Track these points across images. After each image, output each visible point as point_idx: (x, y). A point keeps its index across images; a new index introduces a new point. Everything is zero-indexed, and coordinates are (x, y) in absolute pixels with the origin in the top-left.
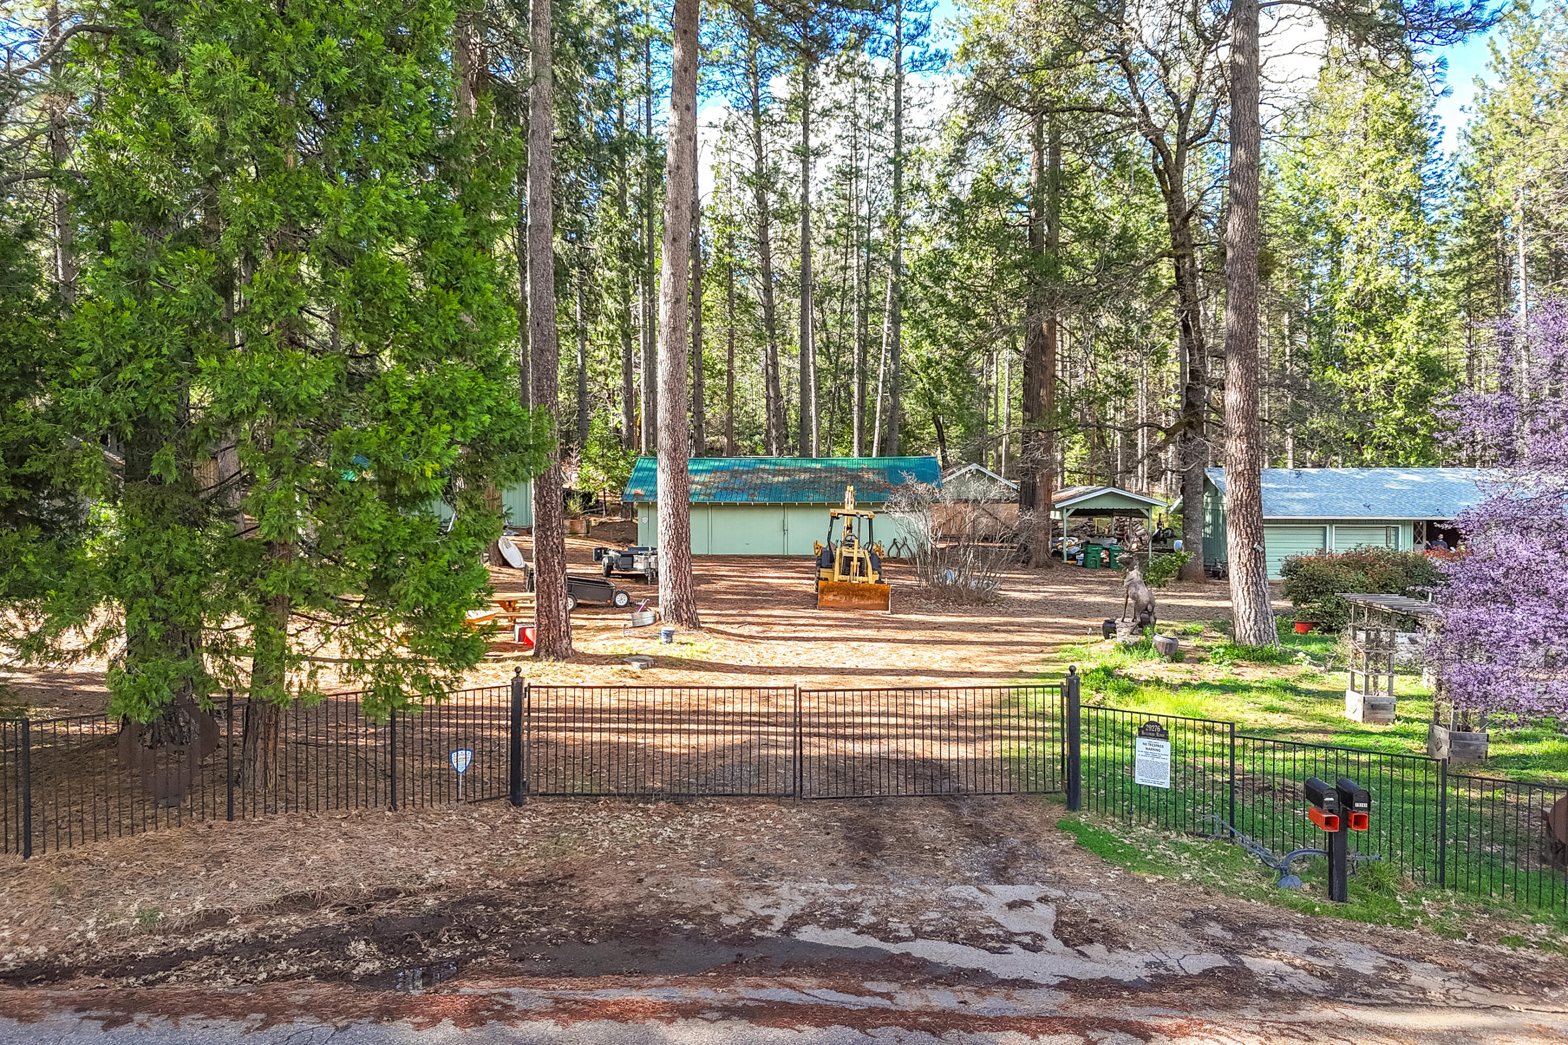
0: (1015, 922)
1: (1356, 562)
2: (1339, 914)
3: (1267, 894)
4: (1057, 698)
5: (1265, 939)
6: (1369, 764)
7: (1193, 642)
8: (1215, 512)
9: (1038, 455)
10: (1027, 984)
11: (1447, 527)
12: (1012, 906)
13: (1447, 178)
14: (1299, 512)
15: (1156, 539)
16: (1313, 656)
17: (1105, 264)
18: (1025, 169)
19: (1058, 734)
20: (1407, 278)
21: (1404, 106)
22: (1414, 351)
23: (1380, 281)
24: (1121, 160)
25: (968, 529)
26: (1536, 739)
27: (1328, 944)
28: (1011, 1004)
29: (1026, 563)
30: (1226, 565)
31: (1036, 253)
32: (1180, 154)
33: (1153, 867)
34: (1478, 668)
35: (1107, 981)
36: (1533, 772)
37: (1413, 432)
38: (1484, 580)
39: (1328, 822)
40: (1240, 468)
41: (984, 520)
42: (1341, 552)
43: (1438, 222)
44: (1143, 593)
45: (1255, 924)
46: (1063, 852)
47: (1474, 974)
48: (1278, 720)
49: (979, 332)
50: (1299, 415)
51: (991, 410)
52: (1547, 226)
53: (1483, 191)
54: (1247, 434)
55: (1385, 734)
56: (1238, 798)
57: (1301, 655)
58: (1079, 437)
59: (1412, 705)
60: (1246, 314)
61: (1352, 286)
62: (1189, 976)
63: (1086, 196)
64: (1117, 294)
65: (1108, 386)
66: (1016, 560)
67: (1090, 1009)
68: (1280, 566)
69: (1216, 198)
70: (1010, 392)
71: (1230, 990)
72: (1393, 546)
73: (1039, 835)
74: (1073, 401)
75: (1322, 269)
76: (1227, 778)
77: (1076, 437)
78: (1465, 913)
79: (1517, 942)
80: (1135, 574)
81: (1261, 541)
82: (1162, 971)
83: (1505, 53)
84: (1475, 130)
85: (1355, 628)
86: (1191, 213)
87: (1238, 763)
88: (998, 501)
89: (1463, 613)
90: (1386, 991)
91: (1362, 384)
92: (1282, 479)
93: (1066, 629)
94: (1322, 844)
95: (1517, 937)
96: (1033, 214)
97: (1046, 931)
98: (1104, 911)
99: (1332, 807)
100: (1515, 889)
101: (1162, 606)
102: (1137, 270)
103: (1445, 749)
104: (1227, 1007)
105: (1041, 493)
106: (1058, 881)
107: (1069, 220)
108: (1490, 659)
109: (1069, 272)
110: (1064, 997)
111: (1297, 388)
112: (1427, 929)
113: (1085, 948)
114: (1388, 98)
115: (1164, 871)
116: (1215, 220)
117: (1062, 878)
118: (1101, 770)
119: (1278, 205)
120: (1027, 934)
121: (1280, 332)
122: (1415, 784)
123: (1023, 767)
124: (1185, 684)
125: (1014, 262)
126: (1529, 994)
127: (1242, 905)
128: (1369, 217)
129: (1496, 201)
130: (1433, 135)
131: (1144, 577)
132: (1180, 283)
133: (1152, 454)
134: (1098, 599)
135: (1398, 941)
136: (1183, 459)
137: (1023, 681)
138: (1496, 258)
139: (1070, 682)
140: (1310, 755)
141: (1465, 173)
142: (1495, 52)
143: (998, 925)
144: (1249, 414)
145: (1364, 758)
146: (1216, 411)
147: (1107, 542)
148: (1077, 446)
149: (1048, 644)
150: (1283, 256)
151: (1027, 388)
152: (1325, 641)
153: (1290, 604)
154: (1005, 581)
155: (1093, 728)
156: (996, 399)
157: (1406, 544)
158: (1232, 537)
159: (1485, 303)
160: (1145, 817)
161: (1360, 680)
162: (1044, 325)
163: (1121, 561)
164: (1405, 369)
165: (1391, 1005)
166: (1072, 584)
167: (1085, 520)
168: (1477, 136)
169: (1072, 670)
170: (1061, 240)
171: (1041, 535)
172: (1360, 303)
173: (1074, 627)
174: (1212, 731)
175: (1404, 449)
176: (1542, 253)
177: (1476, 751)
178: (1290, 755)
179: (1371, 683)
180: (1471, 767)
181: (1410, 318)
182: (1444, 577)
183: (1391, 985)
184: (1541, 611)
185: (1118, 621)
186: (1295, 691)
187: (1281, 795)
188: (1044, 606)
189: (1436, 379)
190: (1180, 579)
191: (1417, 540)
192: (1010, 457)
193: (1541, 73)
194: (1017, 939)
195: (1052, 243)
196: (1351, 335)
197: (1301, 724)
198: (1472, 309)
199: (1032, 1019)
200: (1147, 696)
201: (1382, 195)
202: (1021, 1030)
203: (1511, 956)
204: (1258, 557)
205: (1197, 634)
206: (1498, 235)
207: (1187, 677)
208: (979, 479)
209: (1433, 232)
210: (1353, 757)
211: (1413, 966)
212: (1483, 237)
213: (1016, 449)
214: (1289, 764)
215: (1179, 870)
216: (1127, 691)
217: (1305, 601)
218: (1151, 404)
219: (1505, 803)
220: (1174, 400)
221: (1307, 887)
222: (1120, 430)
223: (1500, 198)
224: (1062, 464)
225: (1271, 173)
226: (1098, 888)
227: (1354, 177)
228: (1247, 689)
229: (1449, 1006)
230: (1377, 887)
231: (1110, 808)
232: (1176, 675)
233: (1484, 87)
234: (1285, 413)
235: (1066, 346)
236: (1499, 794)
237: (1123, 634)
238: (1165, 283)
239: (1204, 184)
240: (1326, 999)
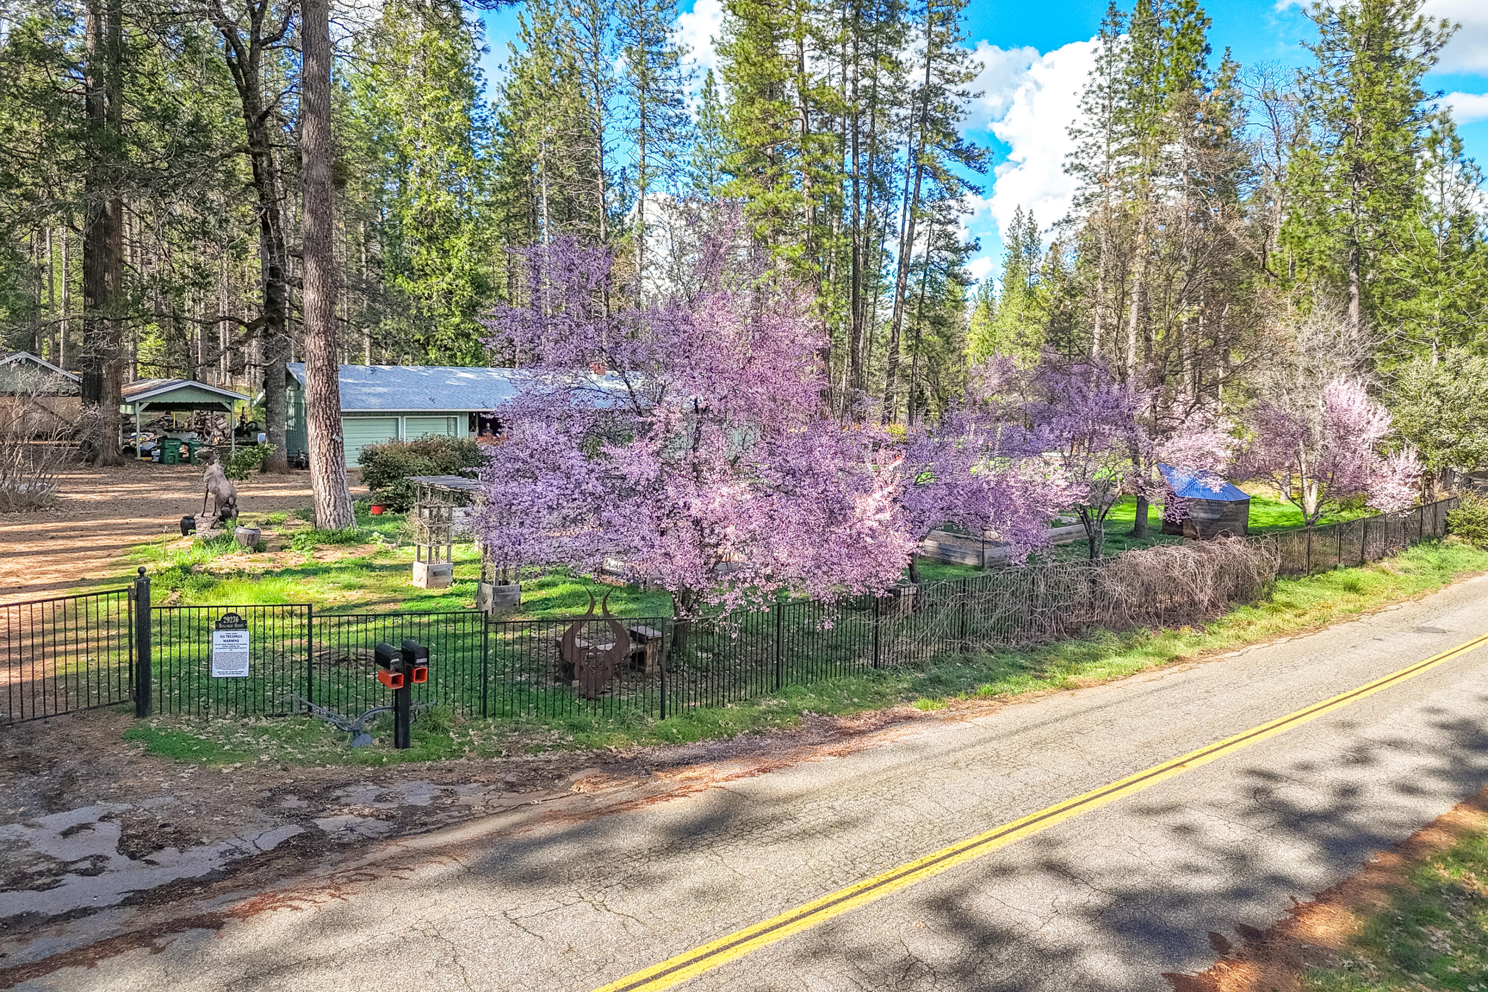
0: (70, 851)
1: (423, 449)
2: (403, 760)
3: (341, 756)
4: (124, 604)
5: (338, 798)
6: (429, 625)
7: (276, 531)
8: (298, 405)
9: (103, 344)
10: (86, 912)
11: (490, 417)
12: (66, 834)
13: (490, 123)
14: (375, 404)
15: (239, 432)
16: (386, 535)
17: (177, 150)
18: (79, 32)
19: (125, 641)
20: (462, 204)
21: (455, 54)
22: (467, 267)
23: (439, 204)
24: (191, 44)
25: (15, 426)
26: (555, 585)
27: (393, 788)
28: (64, 939)
29: (91, 461)
30: (307, 456)
31: (96, 126)
32: (254, 53)
33: (230, 757)
34: (512, 532)
35: (179, 882)
36: (552, 611)
37: (468, 336)
38: (516, 459)
39: (395, 680)
40: (319, 364)
41: (36, 416)
42: (411, 440)
43: (482, 160)
44: (225, 487)
45: (330, 786)
46: (130, 762)
47: (507, 783)
48: (354, 596)
49: (25, 204)
50: (374, 318)
51: (45, 293)
52: (562, 176)
53: (517, 139)
54: (325, 332)
55: (444, 596)
56: (315, 673)
57: (376, 534)
58: (153, 327)
59: (467, 568)
60: (323, 219)
61: (417, 204)
62: (264, 853)
63: (152, 75)
64: (191, 182)
65: (184, 277)
66: (78, 459)
67: (159, 916)
68: (357, 455)
69: (292, 104)
70: (68, 274)
71: (303, 855)
72: (452, 434)
73: (102, 750)
74: (144, 289)
75: (392, 186)
76: (305, 656)
77: (149, 328)
78: (502, 735)
79: (539, 748)
80: (215, 468)
81: (339, 431)
82: (237, 856)
83: (530, 28)
84: (510, 88)
85: (420, 507)
86: (267, 113)
87: (315, 641)
88: (55, 394)
89: (501, 488)
90: (441, 816)
91: (426, 292)
92: (359, 375)
93: (138, 530)
94: (389, 702)
95: (537, 745)
96: (90, 82)
97: (110, 850)
98: (176, 812)
99: (399, 666)
100: (537, 708)
101: (245, 499)
102: (212, 162)
103: (490, 601)
104: (300, 871)
105: (108, 386)
106: (126, 793)
107: (133, 97)
108: (522, 524)
109: (134, 152)
110: (131, 911)
111: (373, 293)
112: (472, 755)
113: (155, 856)
114: (441, 43)
115: (241, 758)
116: (292, 125)
117: (129, 790)
118: (175, 670)
119: (352, 121)
120: (85, 859)
121: (356, 239)
122: (465, 636)
123: (83, 682)
124: (268, 572)
125: (69, 131)
126: (544, 788)
127: (318, 773)
128: (429, 146)
129: (526, 150)
130: (479, 84)
131: (226, 471)
132: (258, 182)
133: (234, 347)
134: (177, 495)
135: (450, 771)
136: (264, 354)
137: (84, 590)
138: (527, 196)
139: (140, 586)
140: (380, 624)
141: (503, 121)
142: (523, 25)
143: (49, 858)
144: (327, 315)
145: (425, 619)
146: (297, 308)
147: (185, 437)
148: (152, 338)
149: (118, 547)
150: (357, 168)
151: (88, 271)
152: (395, 520)
153: (367, 489)
154: (63, 482)
155: (165, 629)
156: (51, 281)
157: (463, 432)
158: (312, 430)
159: (520, 232)
160: (222, 708)
161: (424, 552)
162: (108, 205)
163: (200, 456)
164: (461, 282)
165: (444, 827)
166: (148, 481)
167: (162, 414)
168: (512, 92)
169: (141, 572)
170: (125, 116)
171: (109, 431)
172: (423, 221)
173: (148, 526)
174: (291, 614)
175: (461, 351)
176: (559, 198)
177: (512, 600)
178: (362, 626)
179: (434, 554)
180: (508, 613)
181: (463, 239)
182: (488, 459)
183: (443, 810)
184: (555, 483)
185: (197, 516)
186: (370, 567)
187: (354, 664)
188: (114, 507)
189: (484, 292)
190: (263, 471)
191: (471, 428)
192: (71, 347)
193: (555, 51)
194: (73, 867)
195: (114, 118)
196: (416, 248)
197: (375, 597)
198: (510, 237)
199: (89, 947)
200: (228, 588)
201: (439, 129)
202: (76, 963)
203: (533, 762)
204: (337, 447)
205: (280, 524)
206: (527, 178)
207: (269, 565)
208: (28, 370)
209: (480, 167)
210: (416, 619)
211: (461, 789)
212: (517, 178)
213: (77, 337)
214: (362, 635)
215: (256, 753)
216: (207, 586)
217: (380, 485)
218: (233, 298)
219: (531, 639)
220: (256, 295)
221: (376, 742)
222: (199, 322)
223: (528, 148)
224: (134, 354)
225: (344, 89)
226: (170, 791)
227: (415, 108)
228: (327, 570)
229: (488, 815)
230: (435, 728)
231: (185, 707)
232: (258, 565)
233: (516, 52)
234: (361, 314)
235: (136, 231)
236: (526, 633)
237: (203, 529)
238: (242, 178)
239: (282, 86)
240: (390, 837)
